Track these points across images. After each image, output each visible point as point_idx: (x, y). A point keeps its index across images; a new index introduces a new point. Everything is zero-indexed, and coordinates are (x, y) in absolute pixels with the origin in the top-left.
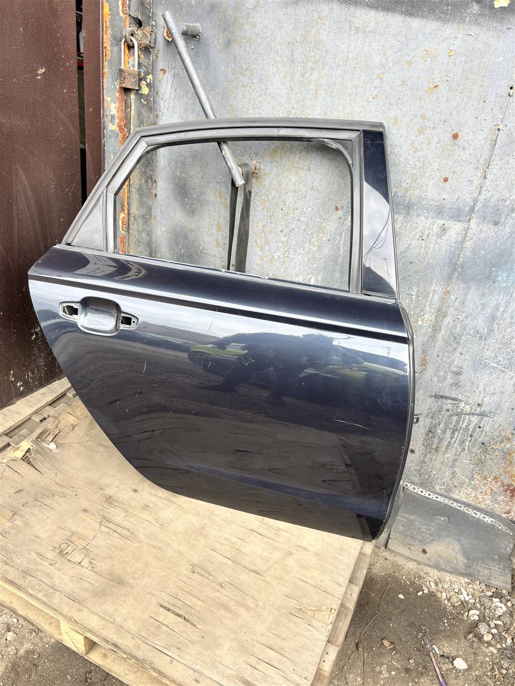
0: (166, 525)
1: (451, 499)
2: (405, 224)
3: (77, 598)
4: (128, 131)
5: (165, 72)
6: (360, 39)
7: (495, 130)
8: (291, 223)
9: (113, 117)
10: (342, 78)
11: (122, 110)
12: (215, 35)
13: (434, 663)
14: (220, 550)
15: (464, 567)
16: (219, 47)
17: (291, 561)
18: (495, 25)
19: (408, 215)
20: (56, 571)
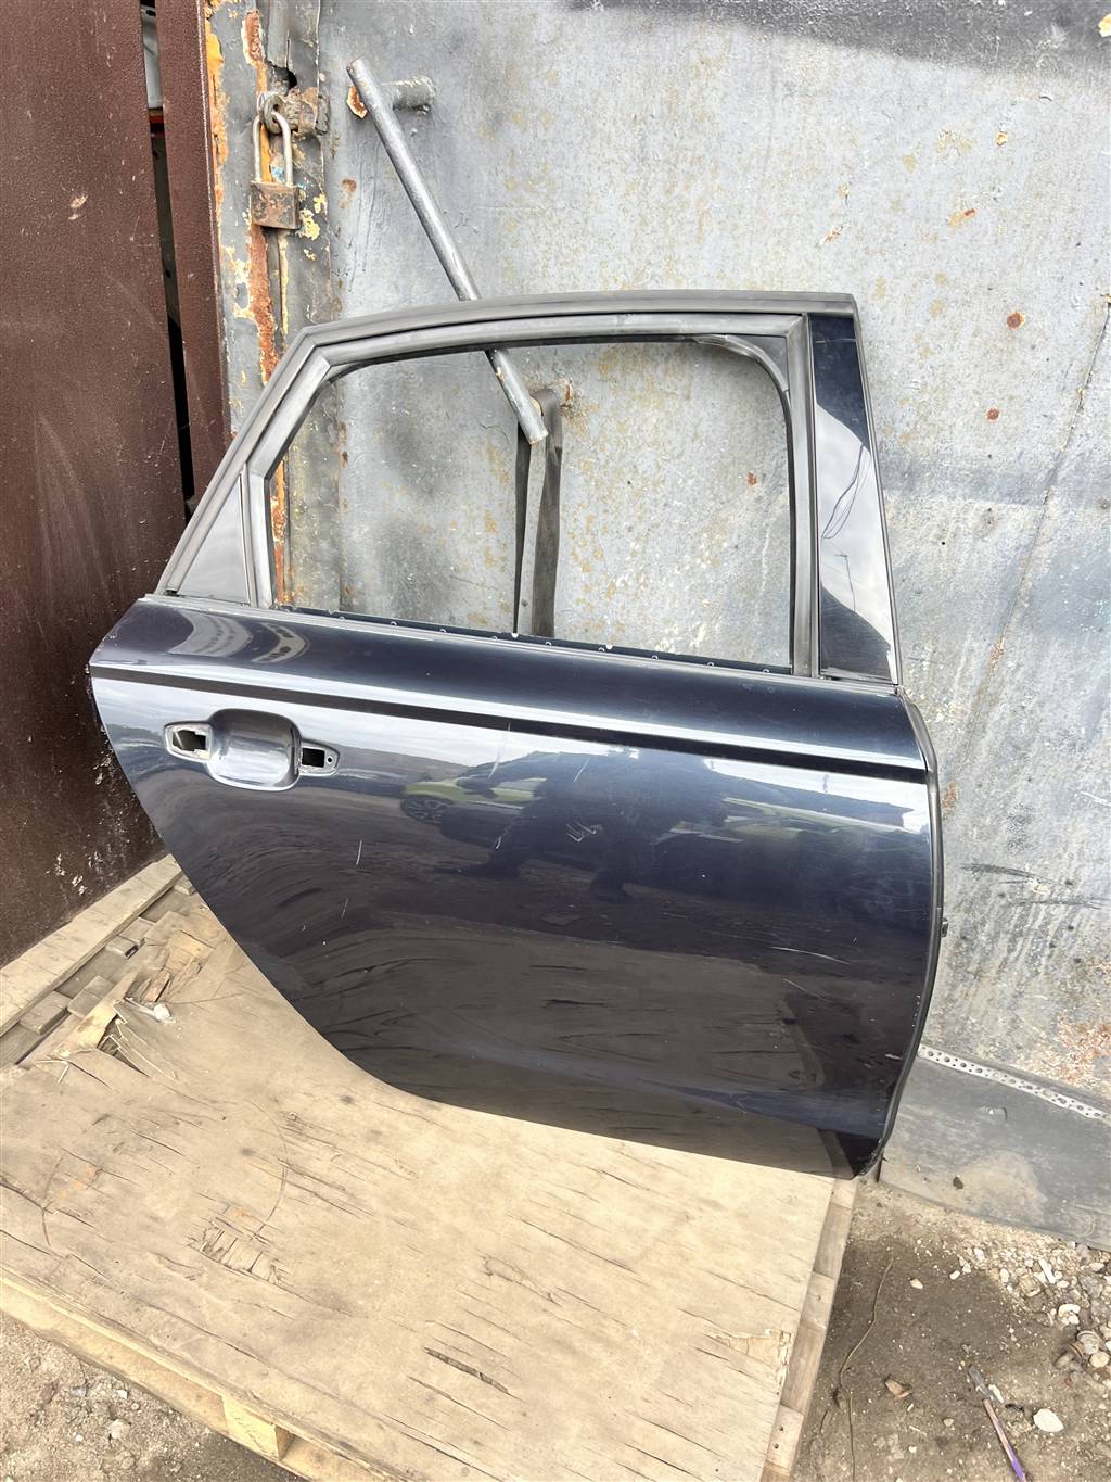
0: (421, 1172)
1: (1009, 1072)
2: (903, 512)
3: (253, 1347)
4: (276, 320)
5: (354, 187)
6: (797, 108)
7: (1103, 307)
8: (651, 512)
9: (241, 290)
10: (756, 196)
11: (259, 275)
12: (464, 103)
13: (995, 1422)
14: (539, 1219)
15: (1042, 1213)
16: (474, 130)
17: (688, 1235)
18: (1101, 76)
19: (911, 490)
20: (202, 1290)
